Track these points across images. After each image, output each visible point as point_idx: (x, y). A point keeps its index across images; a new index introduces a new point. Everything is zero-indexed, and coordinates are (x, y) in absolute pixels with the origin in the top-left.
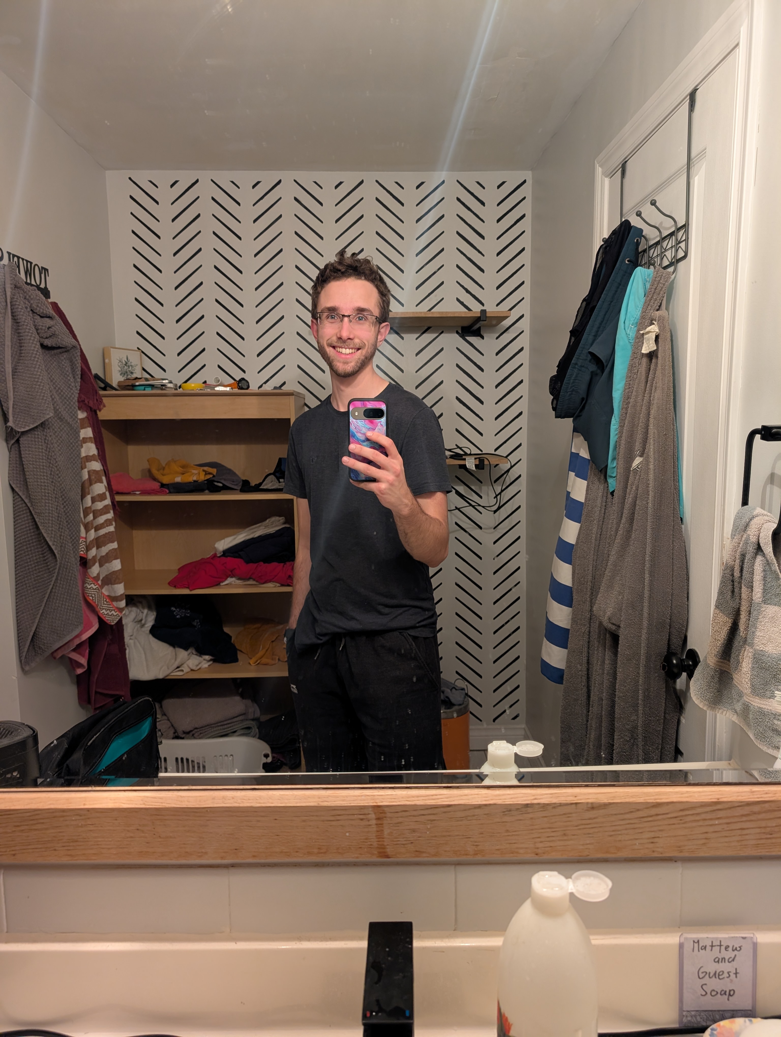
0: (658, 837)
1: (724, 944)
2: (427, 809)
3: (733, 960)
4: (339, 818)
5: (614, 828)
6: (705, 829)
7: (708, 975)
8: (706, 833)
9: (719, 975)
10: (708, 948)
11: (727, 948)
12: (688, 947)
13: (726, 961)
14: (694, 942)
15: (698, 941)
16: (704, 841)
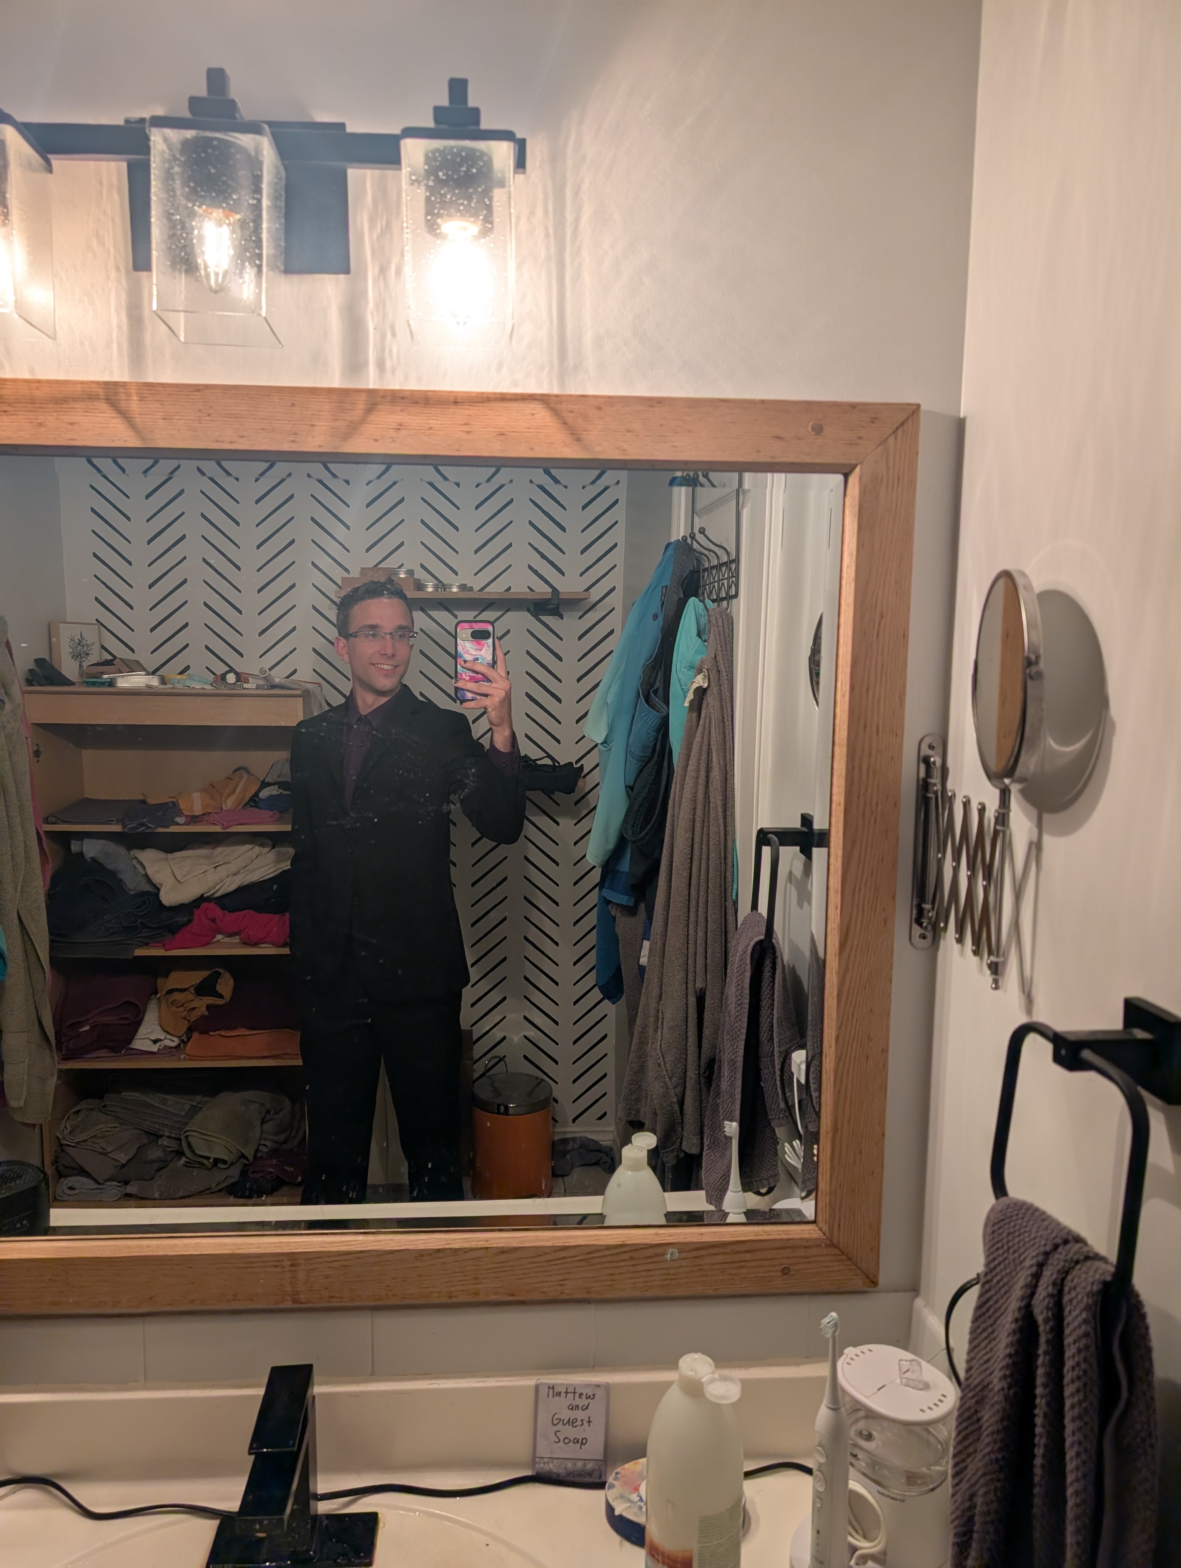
1: (578, 1391)
7: (561, 1423)
10: (563, 1395)
11: (581, 1395)
12: (543, 1391)
14: (549, 1387)
15: (553, 1388)
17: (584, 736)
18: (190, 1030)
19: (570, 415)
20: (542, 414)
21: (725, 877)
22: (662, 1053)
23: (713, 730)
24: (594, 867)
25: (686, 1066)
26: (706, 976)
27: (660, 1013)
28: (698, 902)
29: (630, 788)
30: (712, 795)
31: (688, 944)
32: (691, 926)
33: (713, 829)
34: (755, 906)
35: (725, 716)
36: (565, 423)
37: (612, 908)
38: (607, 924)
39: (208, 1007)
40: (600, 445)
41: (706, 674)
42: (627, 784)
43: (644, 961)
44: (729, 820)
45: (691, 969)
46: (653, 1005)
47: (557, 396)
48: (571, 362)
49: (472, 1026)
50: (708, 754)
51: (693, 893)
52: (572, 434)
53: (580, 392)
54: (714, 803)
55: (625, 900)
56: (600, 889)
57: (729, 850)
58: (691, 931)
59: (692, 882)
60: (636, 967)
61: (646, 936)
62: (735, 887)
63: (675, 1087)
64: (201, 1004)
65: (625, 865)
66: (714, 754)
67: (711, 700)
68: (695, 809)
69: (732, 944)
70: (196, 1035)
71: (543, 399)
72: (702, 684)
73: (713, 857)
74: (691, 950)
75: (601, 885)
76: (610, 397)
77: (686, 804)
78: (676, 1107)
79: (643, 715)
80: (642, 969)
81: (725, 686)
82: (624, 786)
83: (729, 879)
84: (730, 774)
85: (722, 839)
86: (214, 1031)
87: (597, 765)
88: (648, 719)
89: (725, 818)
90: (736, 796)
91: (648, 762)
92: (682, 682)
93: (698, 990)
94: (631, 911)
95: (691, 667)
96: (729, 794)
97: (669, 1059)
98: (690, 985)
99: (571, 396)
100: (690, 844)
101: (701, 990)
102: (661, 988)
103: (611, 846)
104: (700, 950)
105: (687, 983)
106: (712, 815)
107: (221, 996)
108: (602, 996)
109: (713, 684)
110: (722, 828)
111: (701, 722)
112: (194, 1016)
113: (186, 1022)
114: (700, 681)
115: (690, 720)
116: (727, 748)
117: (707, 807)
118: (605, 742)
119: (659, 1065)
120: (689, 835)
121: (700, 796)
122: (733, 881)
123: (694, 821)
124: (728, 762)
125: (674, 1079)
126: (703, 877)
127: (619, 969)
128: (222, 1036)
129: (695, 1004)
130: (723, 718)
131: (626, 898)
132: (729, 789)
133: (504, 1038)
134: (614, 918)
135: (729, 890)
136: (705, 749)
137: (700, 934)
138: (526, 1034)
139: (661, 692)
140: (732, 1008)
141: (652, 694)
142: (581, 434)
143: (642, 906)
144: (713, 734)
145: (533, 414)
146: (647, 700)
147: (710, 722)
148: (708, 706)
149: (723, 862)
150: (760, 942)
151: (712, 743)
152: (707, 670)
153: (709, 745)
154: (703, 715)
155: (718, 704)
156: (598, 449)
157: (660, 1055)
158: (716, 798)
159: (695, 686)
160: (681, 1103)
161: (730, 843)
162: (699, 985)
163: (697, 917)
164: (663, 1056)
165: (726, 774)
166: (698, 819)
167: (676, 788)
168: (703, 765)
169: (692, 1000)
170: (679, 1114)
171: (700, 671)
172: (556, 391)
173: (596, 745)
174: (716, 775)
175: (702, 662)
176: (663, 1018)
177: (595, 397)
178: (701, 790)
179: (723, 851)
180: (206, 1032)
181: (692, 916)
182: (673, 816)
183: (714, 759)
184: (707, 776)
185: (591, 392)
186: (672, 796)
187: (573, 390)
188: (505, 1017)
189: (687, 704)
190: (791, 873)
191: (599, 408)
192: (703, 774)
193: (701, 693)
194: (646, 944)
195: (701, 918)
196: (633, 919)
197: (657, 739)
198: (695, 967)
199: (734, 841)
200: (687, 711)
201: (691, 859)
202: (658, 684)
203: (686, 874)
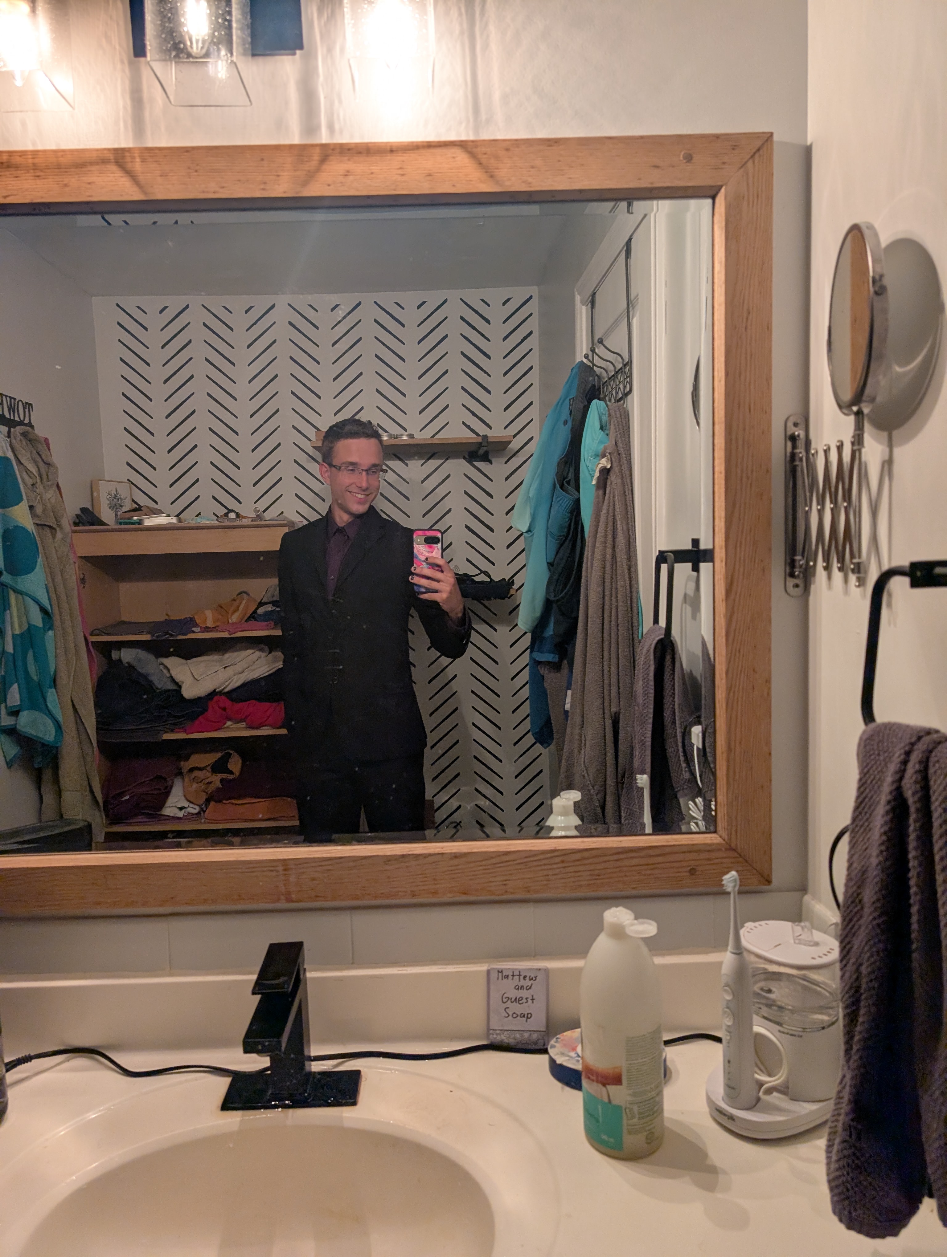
0: (509, 880)
1: (524, 974)
2: (324, 861)
3: (530, 988)
4: (253, 870)
5: (473, 873)
6: (546, 873)
7: (509, 1001)
8: (548, 875)
9: (519, 1000)
10: (511, 978)
11: (526, 977)
12: (494, 975)
13: (525, 989)
14: (500, 972)
15: (504, 972)
16: (546, 883)
17: (511, 527)
18: (208, 801)
19: (485, 156)
20: (462, 158)
21: (632, 623)
22: (585, 767)
23: (617, 503)
24: (526, 633)
25: (605, 776)
26: (619, 702)
27: (583, 736)
28: (610, 643)
29: (550, 565)
30: (618, 555)
31: (603, 677)
32: (605, 663)
33: (620, 583)
34: (656, 620)
35: (626, 490)
36: (480, 164)
37: (541, 668)
38: (537, 681)
39: (222, 781)
40: (509, 180)
41: (609, 457)
42: (549, 561)
43: (568, 707)
44: (633, 576)
45: (606, 697)
46: (577, 731)
47: (473, 141)
48: (483, 117)
49: (433, 797)
50: (614, 523)
51: (606, 635)
52: (487, 172)
53: (492, 138)
54: (620, 562)
55: (550, 657)
56: (531, 652)
57: (635, 600)
58: (606, 667)
59: (605, 627)
60: (563, 712)
61: (569, 687)
62: (640, 629)
63: (597, 794)
64: (216, 780)
65: (550, 631)
66: (619, 522)
67: (613, 478)
68: (604, 568)
69: (638, 650)
70: (212, 804)
71: (462, 145)
72: (606, 464)
73: (621, 606)
74: (606, 682)
75: (532, 648)
76: (516, 140)
77: (597, 565)
78: (599, 810)
79: (558, 499)
80: (566, 712)
81: (625, 467)
82: (545, 564)
83: (635, 624)
84: (632, 537)
85: (628, 592)
86: (227, 800)
87: (523, 550)
88: (564, 501)
89: (630, 574)
90: (638, 556)
91: (565, 541)
92: (589, 468)
93: (613, 715)
94: (556, 667)
95: (597, 455)
96: (632, 554)
97: (592, 771)
98: (607, 711)
99: (484, 141)
100: (602, 596)
101: (615, 713)
102: (583, 717)
103: (538, 614)
104: (614, 681)
105: (603, 709)
106: (619, 572)
107: (231, 773)
108: (534, 741)
109: (615, 465)
110: (628, 582)
111: (607, 497)
112: (211, 789)
113: (204, 794)
114: (604, 463)
115: (597, 497)
116: (629, 516)
117: (614, 566)
118: (529, 531)
119: (584, 776)
120: (600, 589)
121: (609, 556)
122: (638, 625)
123: (604, 578)
124: (630, 528)
125: (596, 787)
126: (613, 622)
127: (549, 719)
128: (233, 804)
129: (611, 725)
130: (625, 492)
131: (552, 655)
132: (632, 550)
133: (460, 807)
134: (543, 677)
135: (635, 632)
136: (611, 519)
137: (613, 669)
138: (477, 803)
139: (573, 482)
140: (640, 700)
141: (566, 484)
142: (493, 172)
143: (565, 662)
144: (617, 507)
145: (454, 158)
146: (562, 487)
147: (614, 497)
148: (611, 483)
149: (629, 609)
150: (660, 642)
151: (616, 513)
152: (610, 454)
153: (614, 515)
154: (608, 492)
155: (619, 481)
156: (508, 183)
157: (584, 769)
158: (621, 556)
159: (600, 466)
160: (603, 808)
161: (634, 594)
162: (614, 710)
163: (610, 655)
164: (586, 770)
165: (629, 538)
166: (607, 576)
167: (588, 554)
168: (610, 532)
169: (609, 723)
170: (601, 815)
171: (604, 456)
172: (472, 138)
173: (521, 535)
174: (621, 539)
175: (605, 448)
176: (585, 741)
177: (504, 140)
178: (609, 552)
179: (629, 601)
180: (220, 801)
181: (606, 654)
182: (587, 577)
183: (619, 526)
184: (614, 541)
185: (499, 137)
186: (585, 561)
187: (486, 135)
188: (459, 790)
189: (594, 482)
190: (685, 595)
191: (507, 150)
192: (610, 538)
193: (605, 472)
194: (569, 692)
195: (614, 656)
196: (559, 675)
197: (571, 520)
198: (610, 695)
199: (638, 593)
200: (594, 489)
201: (603, 608)
202: (571, 476)
203: (599, 621)
